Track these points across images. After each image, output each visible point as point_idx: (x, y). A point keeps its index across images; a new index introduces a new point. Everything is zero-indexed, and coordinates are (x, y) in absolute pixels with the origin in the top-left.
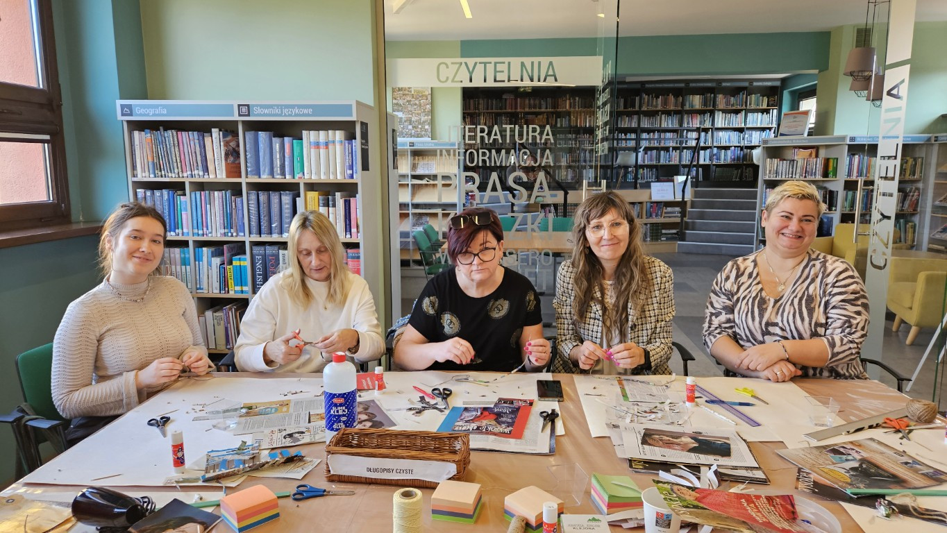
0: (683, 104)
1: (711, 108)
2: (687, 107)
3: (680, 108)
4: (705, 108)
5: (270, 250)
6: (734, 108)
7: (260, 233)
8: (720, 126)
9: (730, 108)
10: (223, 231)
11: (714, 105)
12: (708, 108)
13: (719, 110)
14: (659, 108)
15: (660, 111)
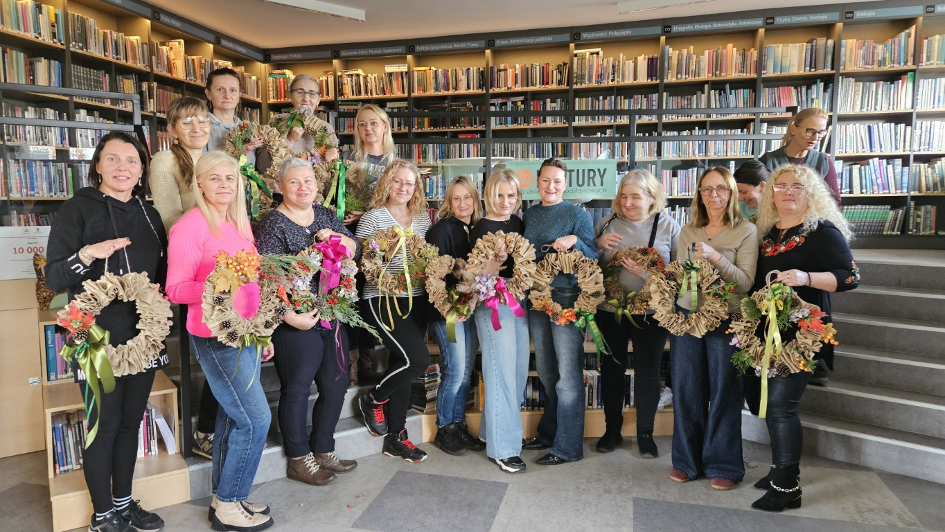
0: (760, 65)
1: (828, 71)
2: (769, 72)
3: (754, 75)
4: (813, 72)
6: (883, 69)
8: (848, 111)
9: (875, 68)
11: (835, 63)
12: (820, 72)
13: (848, 75)
14: (705, 76)
15: (707, 82)
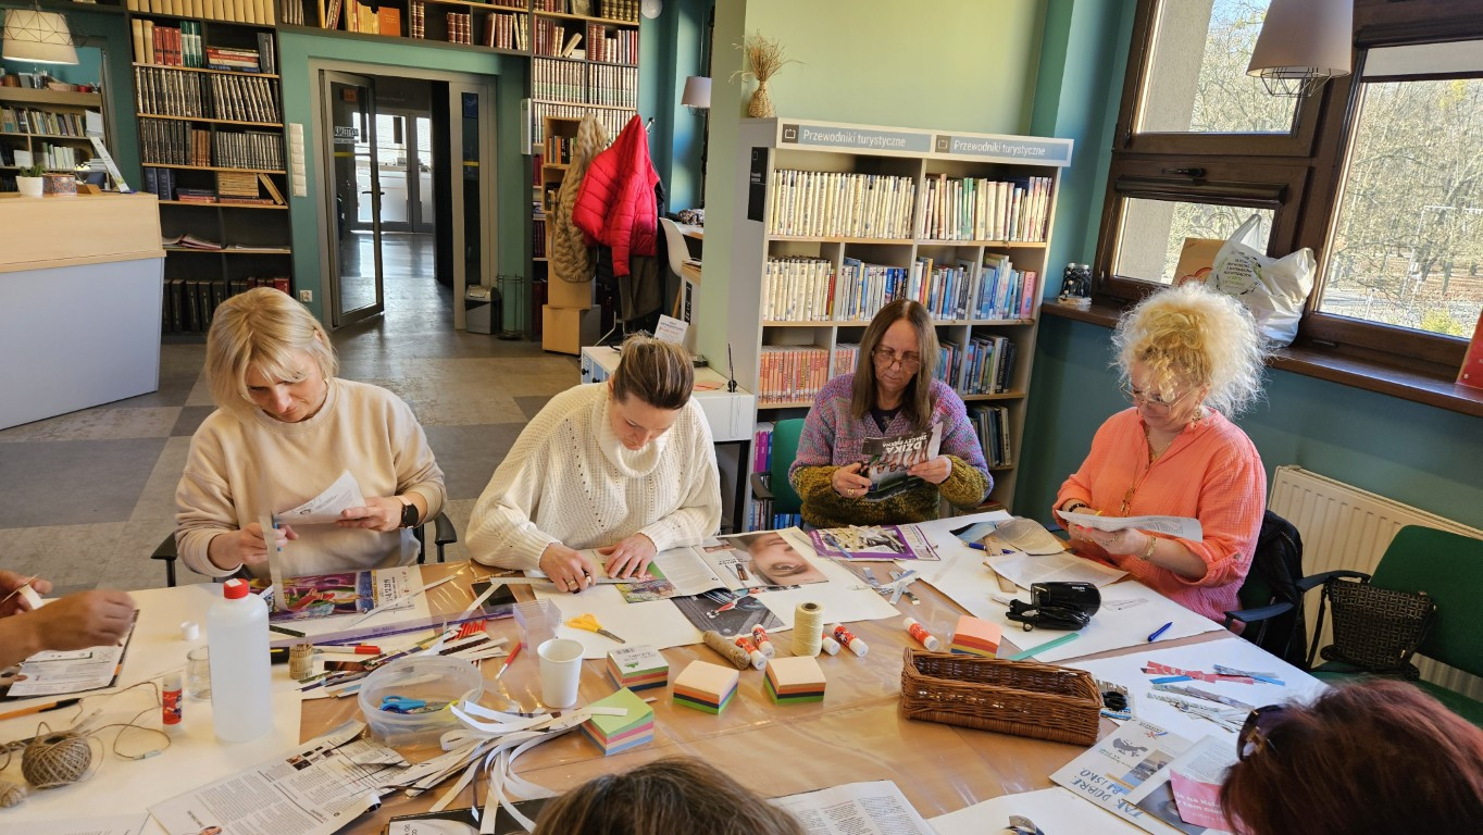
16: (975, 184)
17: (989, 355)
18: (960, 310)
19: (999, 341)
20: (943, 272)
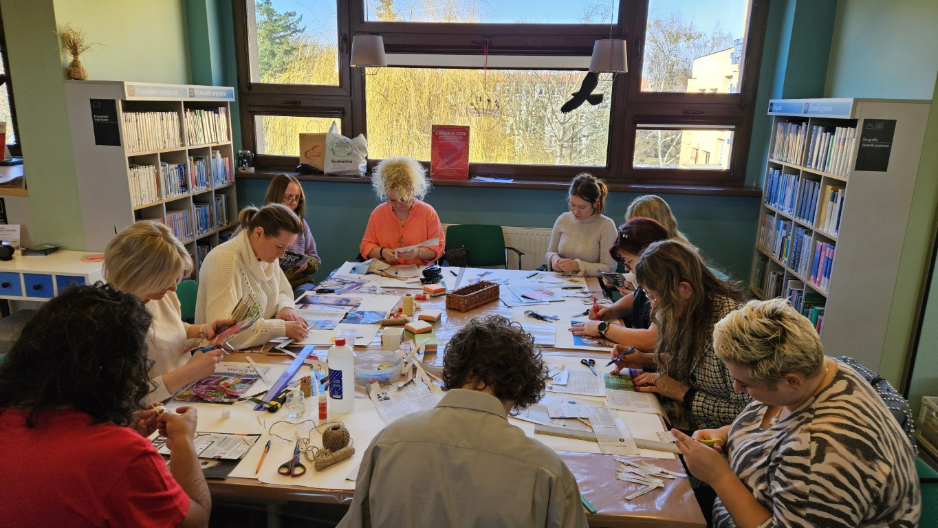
5: (801, 232)
7: (800, 217)
10: (789, 209)
16: (200, 113)
17: (221, 205)
18: (207, 183)
19: (223, 196)
20: (197, 163)
